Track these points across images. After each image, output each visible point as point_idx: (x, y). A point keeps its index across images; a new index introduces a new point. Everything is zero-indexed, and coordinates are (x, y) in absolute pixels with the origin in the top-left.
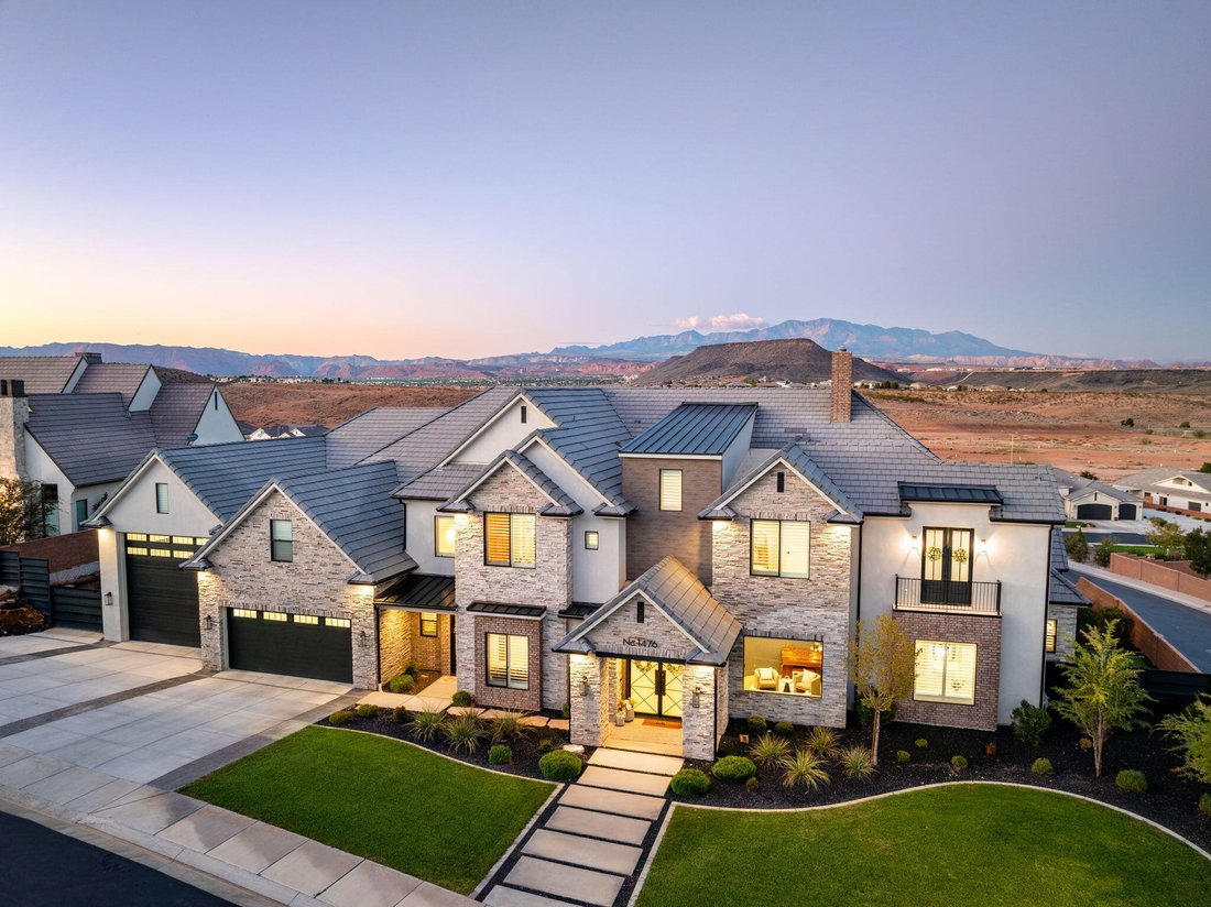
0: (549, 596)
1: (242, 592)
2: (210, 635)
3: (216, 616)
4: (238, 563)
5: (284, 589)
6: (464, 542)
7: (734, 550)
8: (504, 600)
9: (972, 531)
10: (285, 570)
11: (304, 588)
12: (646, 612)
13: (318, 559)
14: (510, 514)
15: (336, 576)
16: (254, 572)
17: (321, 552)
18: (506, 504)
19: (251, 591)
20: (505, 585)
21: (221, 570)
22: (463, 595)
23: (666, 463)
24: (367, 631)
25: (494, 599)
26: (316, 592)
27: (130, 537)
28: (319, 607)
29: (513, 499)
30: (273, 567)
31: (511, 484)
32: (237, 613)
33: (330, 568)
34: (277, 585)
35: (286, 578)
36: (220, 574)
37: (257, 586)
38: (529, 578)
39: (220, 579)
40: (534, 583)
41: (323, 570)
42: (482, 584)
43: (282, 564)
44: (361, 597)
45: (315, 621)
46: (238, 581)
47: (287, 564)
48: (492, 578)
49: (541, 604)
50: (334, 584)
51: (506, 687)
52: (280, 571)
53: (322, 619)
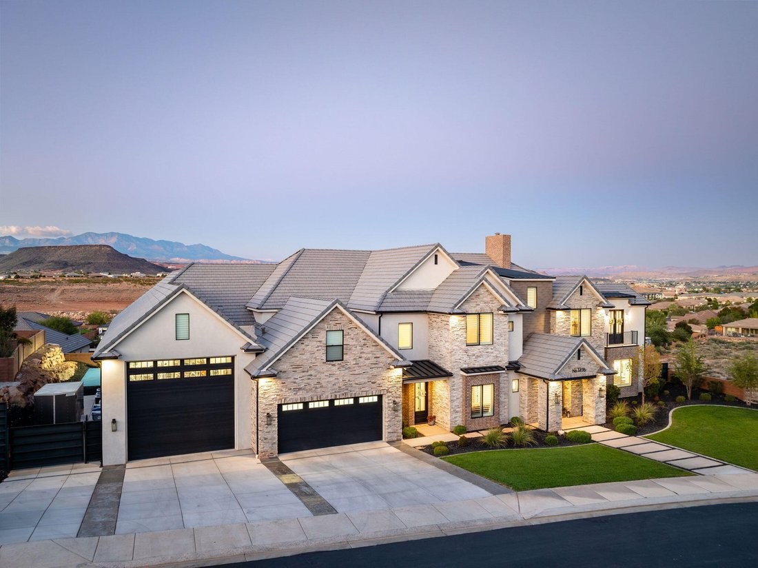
0: (500, 359)
1: (300, 389)
2: (270, 428)
3: (275, 413)
4: (298, 367)
5: (337, 381)
6: (455, 333)
7: (565, 325)
8: (477, 365)
9: (622, 311)
10: (337, 367)
11: (352, 378)
12: (581, 354)
13: (364, 355)
14: (479, 314)
15: (376, 365)
16: (312, 372)
17: (365, 350)
18: (478, 309)
19: (308, 387)
20: (478, 357)
21: (282, 375)
22: (454, 366)
23: (530, 283)
24: (397, 400)
25: (472, 366)
26: (362, 379)
27: (132, 366)
28: (363, 389)
29: (482, 305)
30: (329, 366)
31: (481, 296)
32: (285, 408)
33: (374, 360)
34: (331, 379)
35: (338, 372)
36: (280, 378)
37: (313, 382)
38: (490, 350)
39: (279, 382)
40: (492, 353)
41: (367, 362)
42: (465, 358)
43: (334, 363)
44: (393, 377)
45: (351, 401)
46: (297, 381)
47: (339, 362)
48: (470, 353)
49: (496, 365)
50: (375, 371)
51: (482, 417)
52: (334, 368)
53: (356, 399)
